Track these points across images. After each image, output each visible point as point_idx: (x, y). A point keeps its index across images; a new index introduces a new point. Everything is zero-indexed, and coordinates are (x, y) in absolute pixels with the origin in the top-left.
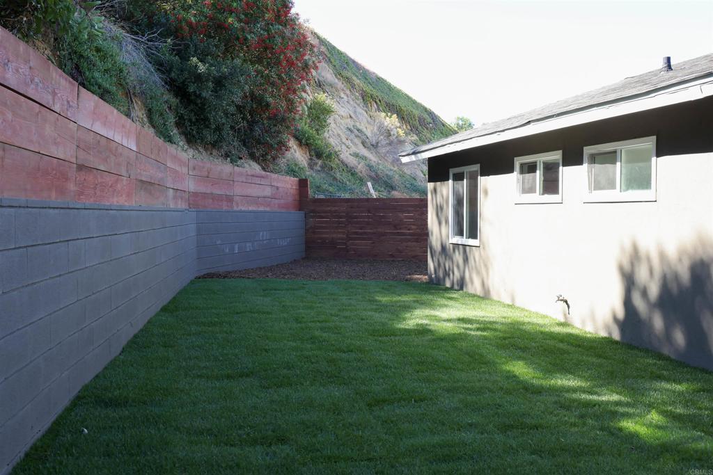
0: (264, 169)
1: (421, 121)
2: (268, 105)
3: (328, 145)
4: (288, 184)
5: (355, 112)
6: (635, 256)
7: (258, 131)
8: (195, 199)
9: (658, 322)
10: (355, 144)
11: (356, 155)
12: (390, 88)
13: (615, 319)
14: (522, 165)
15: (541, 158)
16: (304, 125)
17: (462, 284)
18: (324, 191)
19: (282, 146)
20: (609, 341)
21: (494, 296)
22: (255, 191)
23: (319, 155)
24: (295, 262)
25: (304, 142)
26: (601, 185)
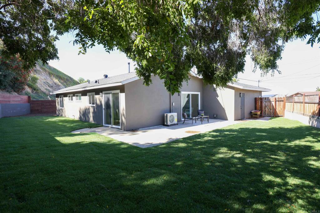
3: (37, 87)
4: (25, 97)
6: (80, 109)
13: (79, 117)
15: (71, 95)
16: (30, 83)
17: (62, 115)
18: (35, 99)
20: (78, 120)
21: (66, 116)
22: (16, 99)
25: (30, 86)
26: (77, 99)
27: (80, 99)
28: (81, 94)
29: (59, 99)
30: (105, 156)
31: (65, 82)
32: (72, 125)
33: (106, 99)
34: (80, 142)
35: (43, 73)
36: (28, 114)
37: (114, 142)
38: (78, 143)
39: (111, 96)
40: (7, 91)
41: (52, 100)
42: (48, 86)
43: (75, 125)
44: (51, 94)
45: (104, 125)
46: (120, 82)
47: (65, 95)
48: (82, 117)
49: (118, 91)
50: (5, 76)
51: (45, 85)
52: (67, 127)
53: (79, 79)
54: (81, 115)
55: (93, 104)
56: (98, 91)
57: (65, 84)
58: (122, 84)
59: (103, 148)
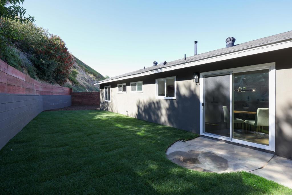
0: (61, 86)
1: (99, 76)
2: (61, 71)
3: (77, 81)
4: (67, 89)
5: (83, 74)
6: (139, 103)
7: (59, 77)
8: (42, 93)
9: (143, 114)
10: (84, 81)
11: (84, 83)
12: (91, 69)
13: (136, 114)
14: (119, 86)
15: (123, 85)
16: (71, 76)
17: (107, 109)
18: (76, 91)
19: (65, 81)
20: (135, 119)
21: (114, 112)
22: (58, 91)
23: (75, 83)
24: (69, 107)
25: (71, 80)
26: (133, 90)
27: (140, 89)
28: (141, 82)
29: (104, 90)
47: (113, 84)
54: (140, 111)
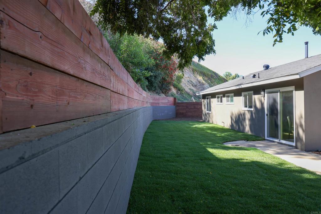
0: (166, 96)
2: (166, 80)
4: (171, 99)
7: (164, 86)
8: (152, 104)
13: (230, 125)
14: (217, 97)
15: (220, 96)
16: (175, 82)
17: (209, 121)
18: (180, 100)
21: (214, 123)
22: (164, 101)
25: (175, 87)
26: (228, 101)
27: (232, 101)
28: (233, 94)
29: (206, 101)
30: (280, 186)
31: (209, 79)
32: (223, 135)
33: (271, 101)
34: (238, 158)
35: (186, 71)
36: (173, 118)
37: (289, 166)
38: (235, 159)
39: (278, 97)
40: (157, 93)
41: (196, 102)
42: (192, 85)
43: (226, 135)
44: (197, 94)
45: (266, 138)
46: (297, 74)
47: (213, 95)
48: (235, 125)
49: (292, 88)
50: (155, 77)
51: (189, 85)
52: (218, 136)
53: (225, 74)
54: (233, 122)
55: (251, 107)
56: (257, 90)
57: (209, 81)
58: (300, 76)
59: (273, 173)
